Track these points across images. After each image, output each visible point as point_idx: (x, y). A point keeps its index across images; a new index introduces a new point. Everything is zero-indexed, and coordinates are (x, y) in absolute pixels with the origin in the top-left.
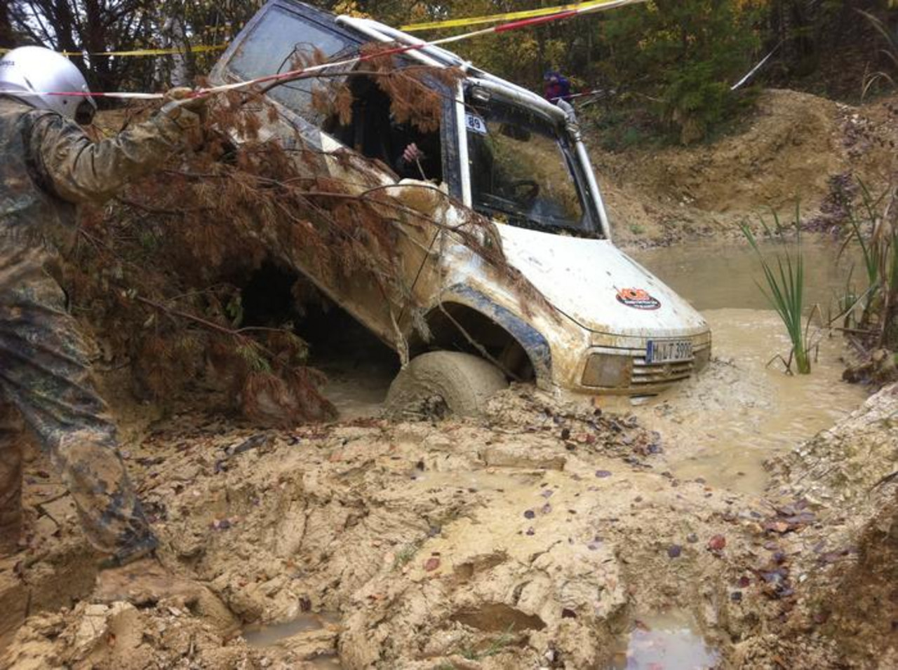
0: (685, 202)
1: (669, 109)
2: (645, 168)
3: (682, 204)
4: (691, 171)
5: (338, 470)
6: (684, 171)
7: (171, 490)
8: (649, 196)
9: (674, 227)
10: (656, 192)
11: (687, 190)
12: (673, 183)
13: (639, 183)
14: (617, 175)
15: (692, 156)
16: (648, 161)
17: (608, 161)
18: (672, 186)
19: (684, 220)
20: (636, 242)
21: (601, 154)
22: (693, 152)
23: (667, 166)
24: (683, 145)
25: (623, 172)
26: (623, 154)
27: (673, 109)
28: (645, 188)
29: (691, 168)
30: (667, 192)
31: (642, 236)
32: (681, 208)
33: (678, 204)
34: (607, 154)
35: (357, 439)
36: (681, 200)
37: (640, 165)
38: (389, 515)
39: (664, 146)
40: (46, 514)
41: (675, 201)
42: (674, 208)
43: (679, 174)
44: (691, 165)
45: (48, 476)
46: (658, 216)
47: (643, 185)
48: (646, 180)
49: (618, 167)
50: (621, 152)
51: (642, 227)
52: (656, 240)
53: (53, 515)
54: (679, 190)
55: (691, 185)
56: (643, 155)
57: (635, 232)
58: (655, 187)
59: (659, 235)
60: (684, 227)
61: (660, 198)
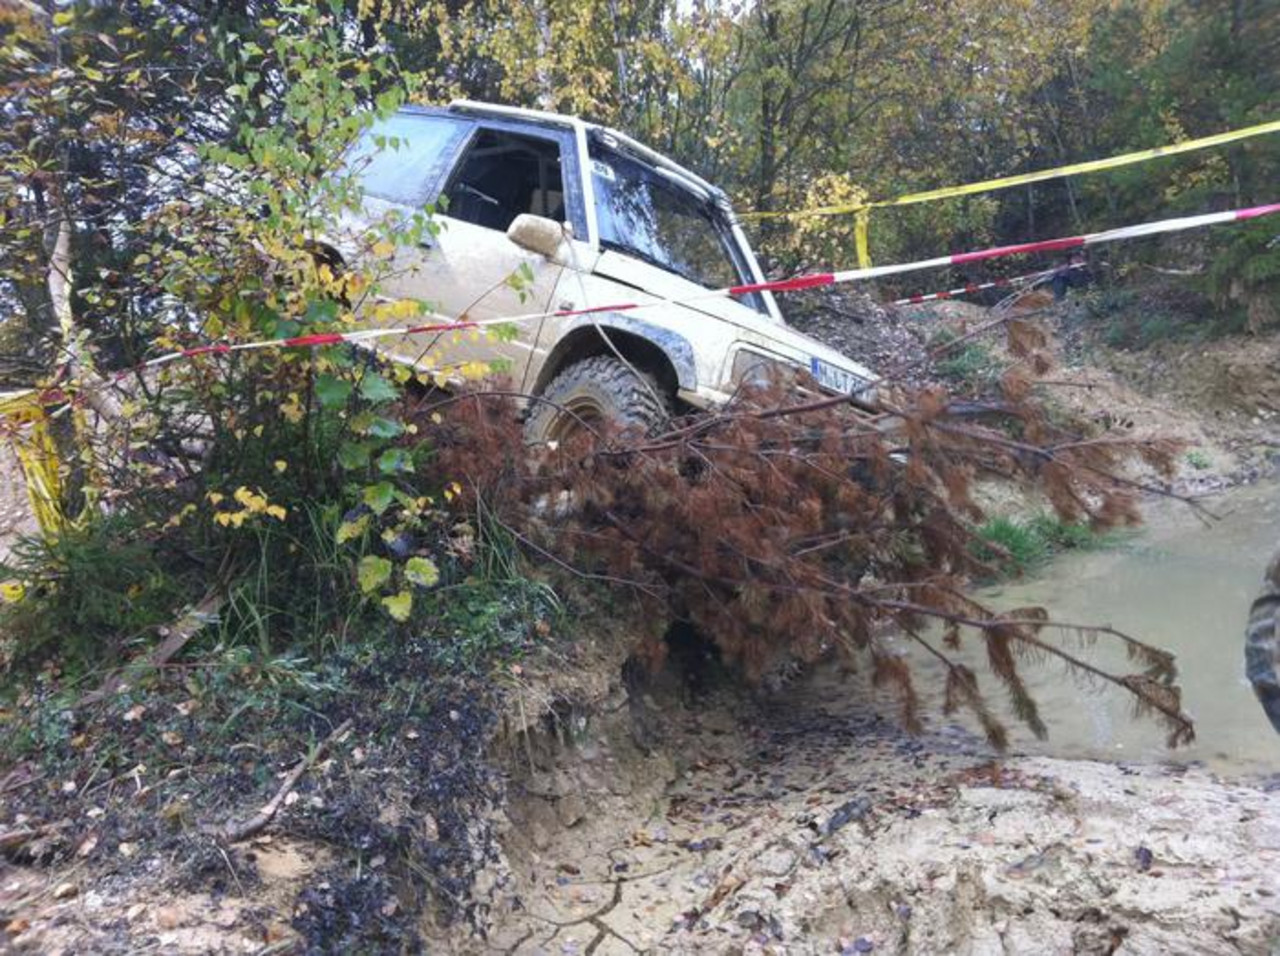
0: (1261, 417)
1: (1224, 283)
2: (1186, 370)
3: (1256, 421)
4: (1268, 372)
5: (1008, 859)
6: (1257, 371)
7: (769, 892)
8: (1200, 411)
9: (1252, 455)
10: (1210, 405)
11: (1262, 399)
12: (1239, 389)
13: (1180, 392)
14: (1140, 383)
15: (1267, 349)
16: (1193, 360)
17: (1121, 363)
18: (1237, 395)
19: (1264, 443)
20: (1201, 481)
21: (1109, 355)
22: (1268, 342)
23: (1228, 366)
24: (1251, 333)
25: (1151, 378)
26: (1147, 353)
27: (1230, 282)
28: (1191, 401)
29: (1269, 367)
30: (1229, 403)
31: (1209, 472)
32: (1256, 426)
33: (1248, 420)
34: (1119, 354)
35: (1008, 809)
36: (1253, 414)
37: (1179, 367)
38: (1167, 935)
39: (1216, 336)
40: (611, 931)
41: (1245, 416)
42: (1243, 427)
43: (1249, 376)
44: (1269, 362)
45: (578, 872)
46: (1221, 440)
47: (1187, 396)
48: (1192, 388)
49: (1140, 371)
50: (1141, 349)
51: (1206, 459)
52: (1233, 476)
53: (621, 933)
54: (1250, 400)
55: (1271, 391)
56: (1182, 352)
57: (1197, 466)
58: (1208, 397)
59: (1234, 469)
60: (1268, 455)
61: (1217, 413)
